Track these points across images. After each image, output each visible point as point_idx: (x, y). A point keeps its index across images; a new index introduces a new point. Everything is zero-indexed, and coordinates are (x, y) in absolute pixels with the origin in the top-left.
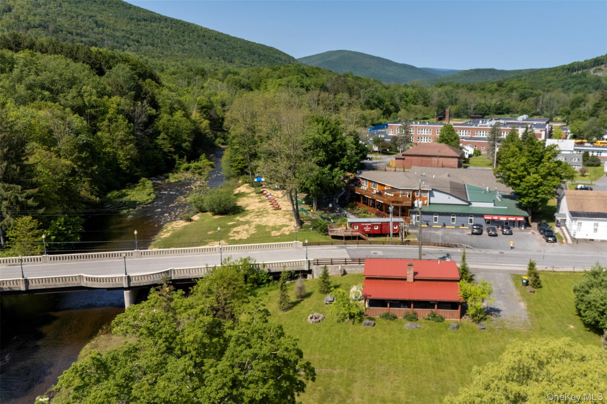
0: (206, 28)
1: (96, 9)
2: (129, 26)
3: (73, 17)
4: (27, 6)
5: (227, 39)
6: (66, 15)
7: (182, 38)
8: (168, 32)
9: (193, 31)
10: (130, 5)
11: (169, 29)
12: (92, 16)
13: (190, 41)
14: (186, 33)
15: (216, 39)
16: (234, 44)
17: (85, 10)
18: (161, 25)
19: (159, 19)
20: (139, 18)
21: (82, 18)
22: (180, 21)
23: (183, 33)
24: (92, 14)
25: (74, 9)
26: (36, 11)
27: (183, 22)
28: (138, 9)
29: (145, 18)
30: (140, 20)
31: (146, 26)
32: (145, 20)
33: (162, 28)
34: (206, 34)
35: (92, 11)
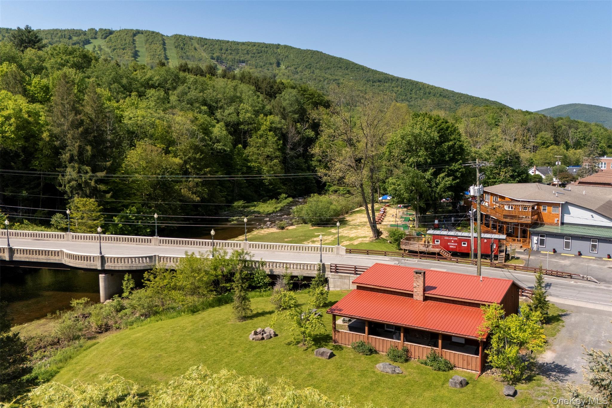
0: (432, 86)
1: (341, 74)
2: (365, 87)
3: (320, 81)
4: (288, 73)
5: (452, 95)
6: (315, 79)
7: (409, 96)
8: (398, 91)
9: (421, 89)
10: (369, 69)
11: (399, 88)
12: (336, 80)
13: (416, 98)
14: (414, 91)
15: (440, 95)
16: (457, 99)
17: (331, 75)
18: (393, 85)
19: (392, 80)
20: (375, 80)
21: (328, 81)
22: (410, 80)
23: (411, 91)
24: (337, 78)
25: (323, 74)
26: (293, 78)
27: (412, 81)
28: (375, 72)
29: (380, 79)
30: (375, 82)
31: (379, 86)
32: (379, 81)
33: (393, 87)
34: (432, 91)
35: (336, 75)
